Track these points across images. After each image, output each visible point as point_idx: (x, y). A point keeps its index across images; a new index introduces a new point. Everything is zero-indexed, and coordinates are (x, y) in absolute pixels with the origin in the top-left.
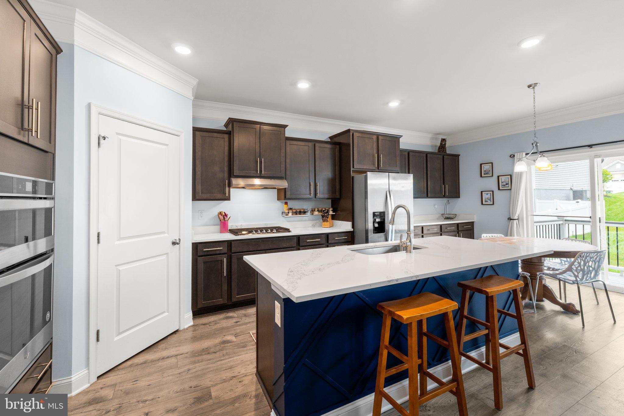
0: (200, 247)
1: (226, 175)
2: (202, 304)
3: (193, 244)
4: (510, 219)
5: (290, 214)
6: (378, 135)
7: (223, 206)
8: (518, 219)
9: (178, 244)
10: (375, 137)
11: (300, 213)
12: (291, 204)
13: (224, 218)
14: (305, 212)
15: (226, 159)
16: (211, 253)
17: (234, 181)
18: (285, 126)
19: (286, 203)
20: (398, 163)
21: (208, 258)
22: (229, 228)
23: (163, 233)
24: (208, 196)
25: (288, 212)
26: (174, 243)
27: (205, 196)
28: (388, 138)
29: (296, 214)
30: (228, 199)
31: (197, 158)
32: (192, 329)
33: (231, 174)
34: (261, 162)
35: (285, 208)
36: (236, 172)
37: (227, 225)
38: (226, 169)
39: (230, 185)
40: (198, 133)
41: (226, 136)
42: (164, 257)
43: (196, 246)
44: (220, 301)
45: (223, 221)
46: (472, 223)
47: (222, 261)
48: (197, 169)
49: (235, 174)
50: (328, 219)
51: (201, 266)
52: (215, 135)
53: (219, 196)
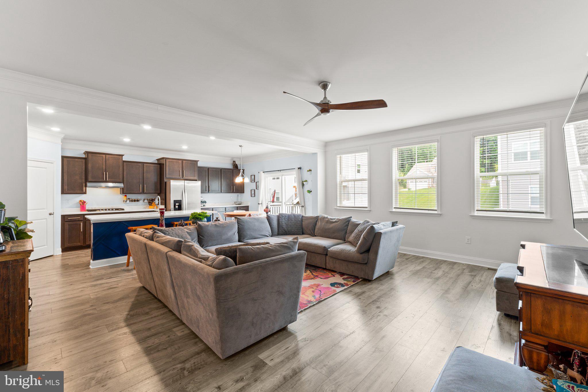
0: (66, 217)
1: (84, 181)
2: (67, 245)
3: (62, 216)
4: (259, 204)
5: (128, 202)
6: (183, 160)
7: (82, 197)
8: (262, 204)
9: (52, 214)
10: (180, 161)
11: (135, 201)
12: (129, 196)
13: (83, 203)
14: (138, 201)
15: (84, 173)
16: (73, 220)
17: (88, 184)
18: (122, 155)
19: (126, 196)
20: (196, 175)
21: (71, 223)
22: (87, 209)
23: (45, 209)
24: (72, 192)
25: (126, 200)
26: (50, 214)
27: (70, 192)
28: (189, 162)
29: (132, 202)
30: (85, 193)
31: (64, 172)
32: (61, 256)
33: (87, 180)
34: (106, 174)
35: (125, 198)
36: (90, 179)
37: (85, 207)
38: (83, 177)
39: (86, 186)
40: (65, 159)
41: (84, 160)
42: (45, 220)
43: (64, 217)
44: (79, 244)
45: (82, 205)
46: (248, 206)
47: (80, 225)
48: (64, 177)
49: (89, 180)
50: (152, 204)
51: (67, 226)
52: (77, 160)
53: (79, 192)
